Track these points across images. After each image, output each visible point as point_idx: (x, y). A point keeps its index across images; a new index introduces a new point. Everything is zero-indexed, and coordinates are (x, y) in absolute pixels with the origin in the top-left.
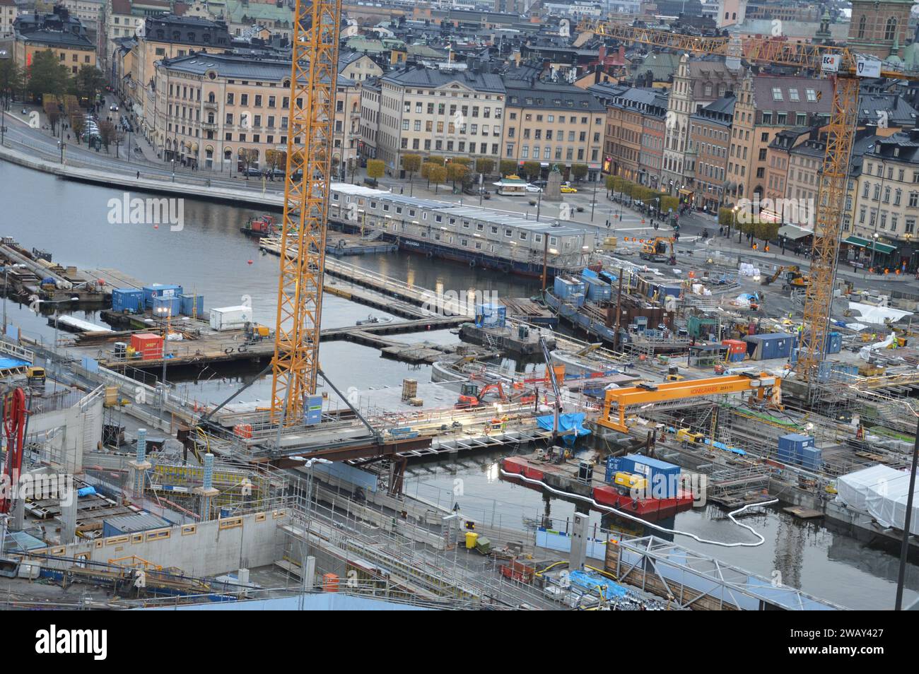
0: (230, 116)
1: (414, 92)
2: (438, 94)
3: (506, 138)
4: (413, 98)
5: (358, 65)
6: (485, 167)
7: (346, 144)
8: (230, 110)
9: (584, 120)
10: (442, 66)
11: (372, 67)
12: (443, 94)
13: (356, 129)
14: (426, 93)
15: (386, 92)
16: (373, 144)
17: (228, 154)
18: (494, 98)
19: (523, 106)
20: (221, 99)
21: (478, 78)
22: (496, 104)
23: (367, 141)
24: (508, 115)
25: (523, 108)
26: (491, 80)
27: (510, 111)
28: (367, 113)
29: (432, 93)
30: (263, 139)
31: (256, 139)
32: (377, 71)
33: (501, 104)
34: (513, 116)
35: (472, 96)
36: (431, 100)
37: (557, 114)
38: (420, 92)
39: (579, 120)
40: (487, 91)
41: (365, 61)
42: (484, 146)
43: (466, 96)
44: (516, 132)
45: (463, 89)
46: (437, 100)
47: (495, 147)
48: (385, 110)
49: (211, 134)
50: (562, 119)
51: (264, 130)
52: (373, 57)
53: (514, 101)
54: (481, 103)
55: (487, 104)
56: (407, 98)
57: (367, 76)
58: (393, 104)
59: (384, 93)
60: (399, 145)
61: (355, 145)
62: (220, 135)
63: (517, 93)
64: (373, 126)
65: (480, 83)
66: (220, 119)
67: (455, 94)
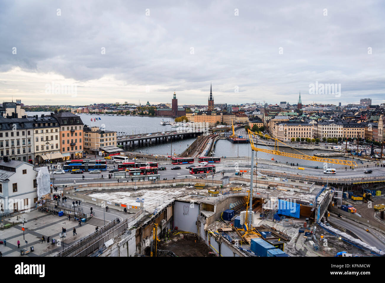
0: (289, 132)
1: (325, 126)
2: (329, 126)
3: (344, 134)
4: (324, 127)
5: (312, 122)
6: (340, 139)
7: (312, 136)
8: (289, 131)
9: (360, 129)
10: (329, 121)
11: (315, 122)
12: (330, 126)
13: (313, 133)
14: (327, 126)
15: (319, 126)
16: (317, 136)
17: (289, 139)
18: (341, 126)
19: (347, 127)
20: (287, 130)
21: (337, 123)
22: (341, 127)
23: (315, 135)
24: (344, 129)
25: (347, 128)
26: (340, 123)
27: (344, 128)
28: (315, 130)
29: (328, 126)
30: (296, 136)
31: (294, 136)
32: (316, 123)
33: (342, 127)
34: (345, 129)
35: (336, 126)
36: (328, 127)
37: (352, 128)
38: (326, 126)
39: (359, 129)
40: (339, 125)
41: (313, 121)
42: (339, 135)
43: (335, 126)
44: (346, 132)
45: (334, 125)
46: (329, 127)
47: (342, 135)
48: (319, 130)
49: (286, 136)
50: (353, 129)
51: (296, 135)
52: (315, 120)
53: (345, 126)
54: (338, 127)
55: (340, 127)
56: (323, 127)
57: (314, 123)
58: (320, 128)
59: (318, 126)
60: (322, 136)
61: (313, 136)
62: (287, 136)
63: (345, 125)
64: (316, 133)
65: (338, 124)
66: (287, 133)
67: (333, 126)
